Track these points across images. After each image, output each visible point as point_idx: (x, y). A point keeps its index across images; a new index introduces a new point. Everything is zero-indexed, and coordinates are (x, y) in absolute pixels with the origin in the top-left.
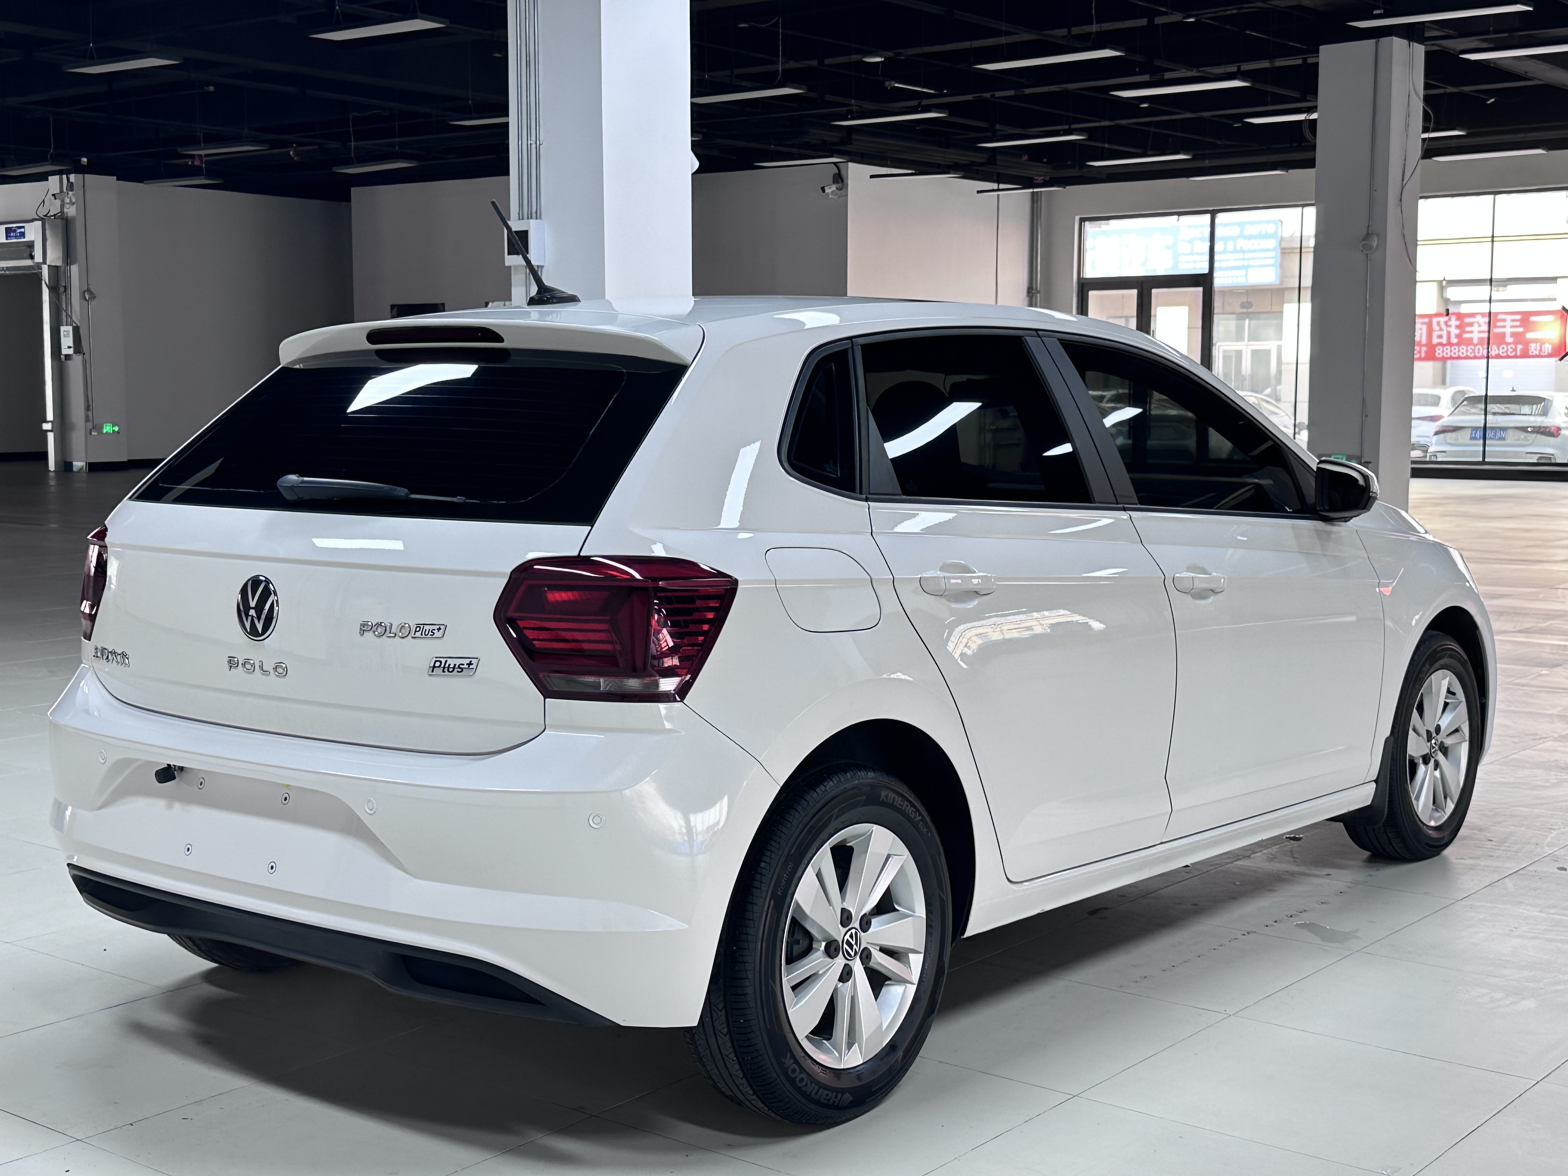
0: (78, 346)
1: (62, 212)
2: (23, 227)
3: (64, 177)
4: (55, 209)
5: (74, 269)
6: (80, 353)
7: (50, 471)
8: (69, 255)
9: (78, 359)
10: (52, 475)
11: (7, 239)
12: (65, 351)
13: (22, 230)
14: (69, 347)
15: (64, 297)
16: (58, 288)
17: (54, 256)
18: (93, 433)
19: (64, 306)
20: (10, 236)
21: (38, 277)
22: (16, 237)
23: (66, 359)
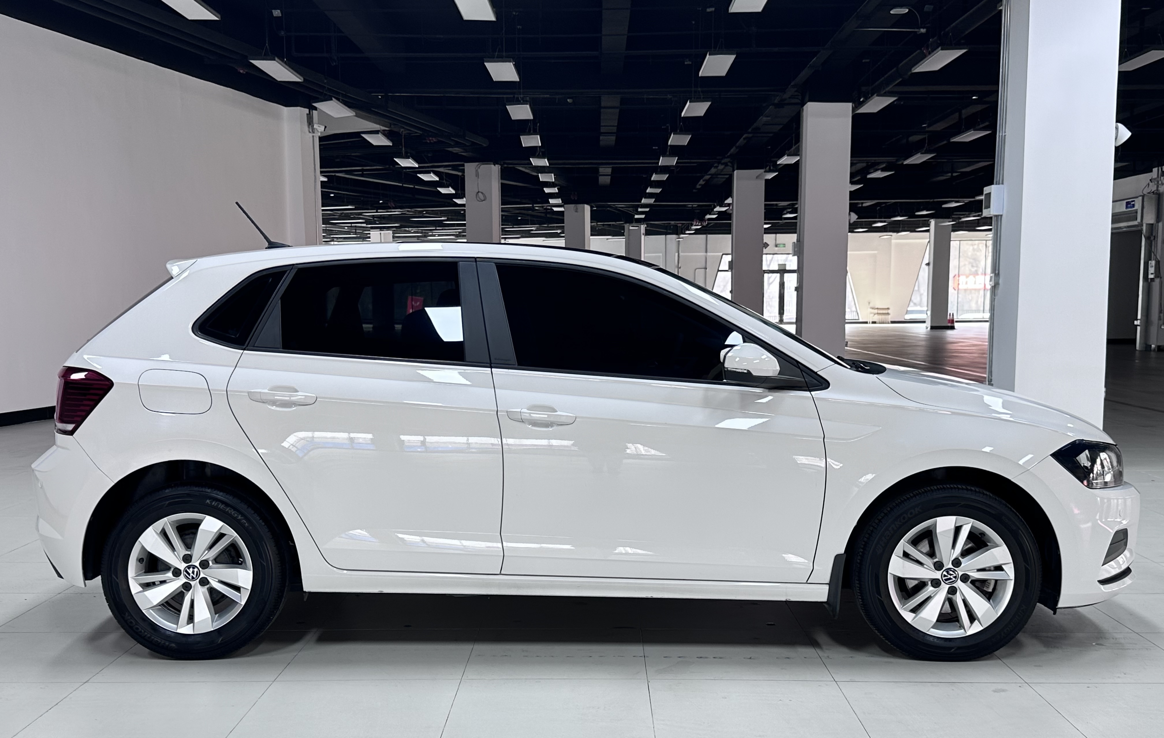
0: (1158, 273)
1: (1157, 190)
2: (1134, 201)
3: (1160, 168)
4: (1154, 188)
5: (1160, 225)
6: (1158, 277)
7: (1137, 350)
8: (1158, 219)
9: (1157, 280)
10: (1137, 353)
11: (1126, 209)
12: (1151, 276)
13: (1133, 203)
14: (1152, 274)
15: (1153, 243)
16: (1151, 238)
17: (1150, 218)
18: (1162, 327)
19: (1153, 250)
20: (1128, 207)
21: (1141, 231)
22: (1131, 207)
23: (1151, 281)
